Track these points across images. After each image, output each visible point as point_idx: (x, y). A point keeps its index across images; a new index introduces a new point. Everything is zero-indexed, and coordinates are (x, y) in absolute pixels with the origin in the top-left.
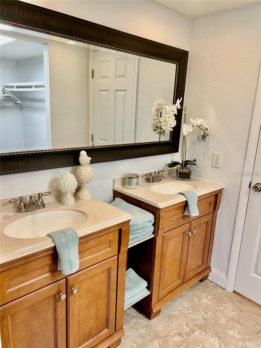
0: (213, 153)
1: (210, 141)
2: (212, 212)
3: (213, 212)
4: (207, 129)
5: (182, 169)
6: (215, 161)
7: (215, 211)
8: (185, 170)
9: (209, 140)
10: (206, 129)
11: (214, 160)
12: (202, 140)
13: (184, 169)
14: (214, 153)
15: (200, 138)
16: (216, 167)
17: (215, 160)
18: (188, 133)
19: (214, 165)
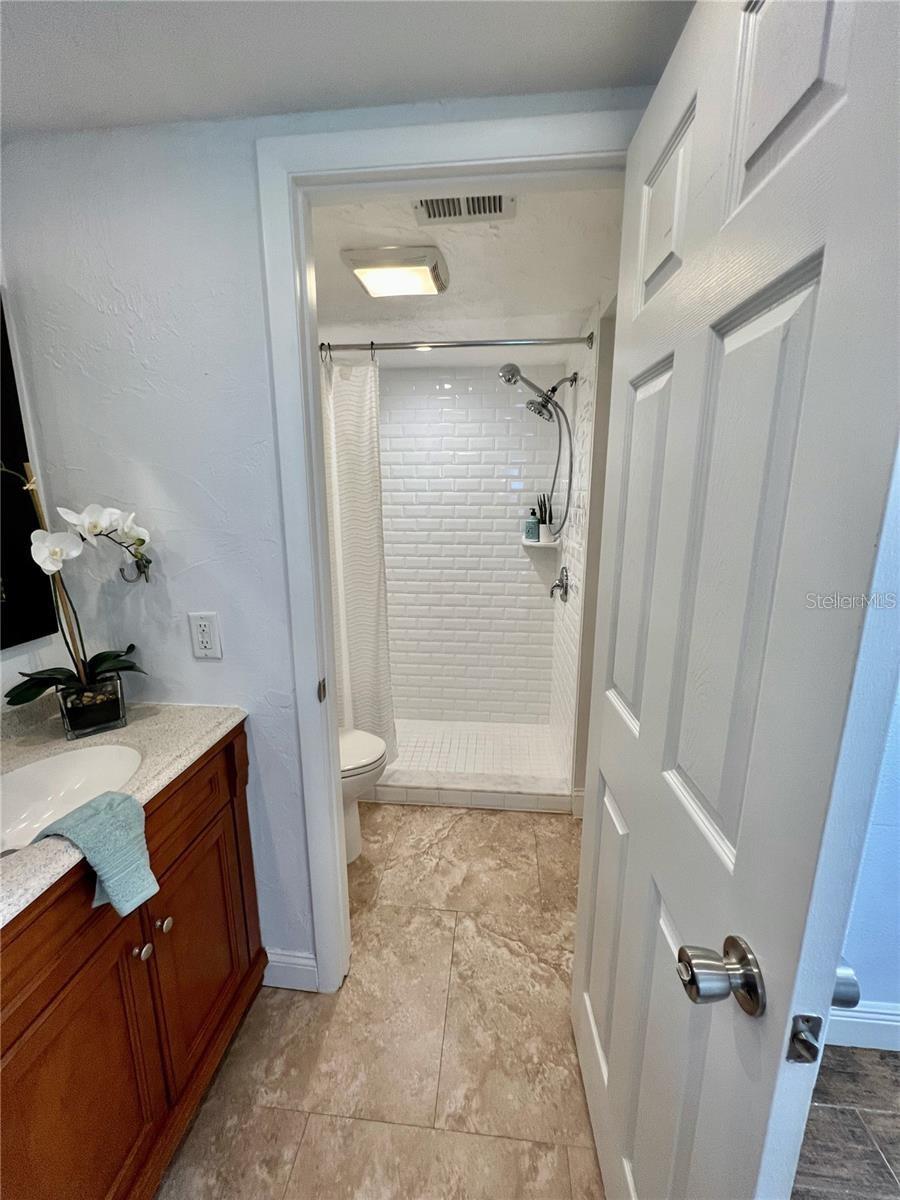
0: (188, 616)
1: (168, 579)
2: (226, 805)
3: (231, 802)
4: (142, 542)
5: (74, 697)
6: (201, 640)
7: (235, 795)
8: (91, 694)
9: (164, 576)
10: (138, 543)
11: (198, 637)
12: (139, 577)
13: (86, 694)
14: (190, 614)
15: (132, 573)
16: (206, 658)
17: (200, 636)
18: (64, 562)
19: (201, 653)
